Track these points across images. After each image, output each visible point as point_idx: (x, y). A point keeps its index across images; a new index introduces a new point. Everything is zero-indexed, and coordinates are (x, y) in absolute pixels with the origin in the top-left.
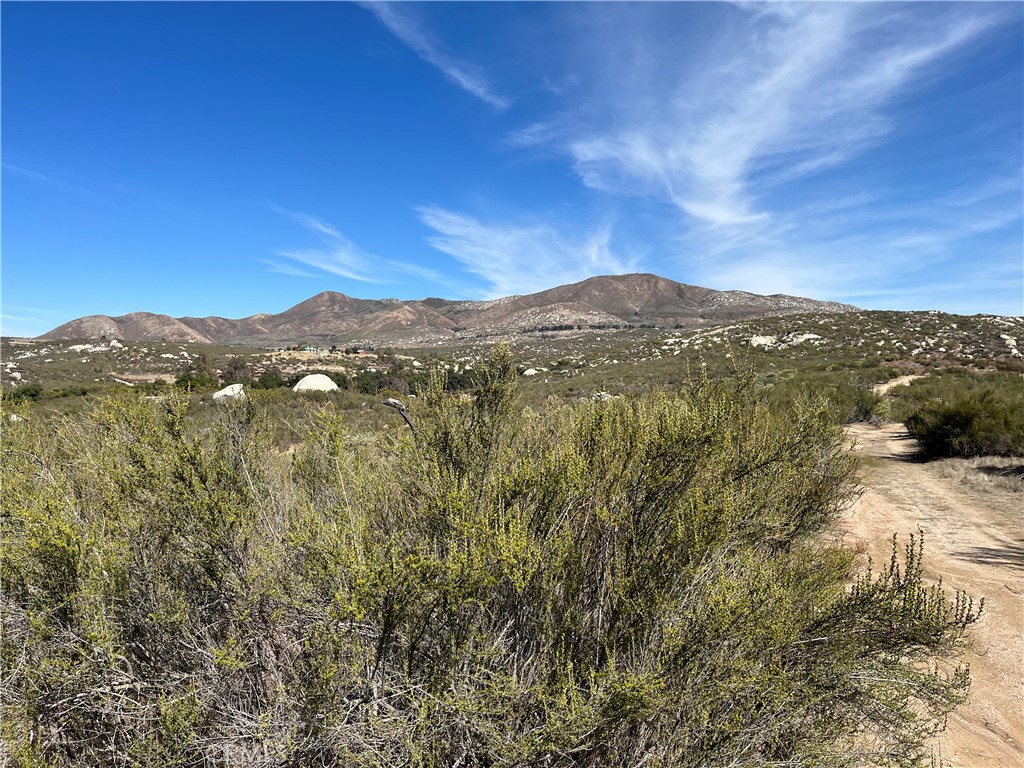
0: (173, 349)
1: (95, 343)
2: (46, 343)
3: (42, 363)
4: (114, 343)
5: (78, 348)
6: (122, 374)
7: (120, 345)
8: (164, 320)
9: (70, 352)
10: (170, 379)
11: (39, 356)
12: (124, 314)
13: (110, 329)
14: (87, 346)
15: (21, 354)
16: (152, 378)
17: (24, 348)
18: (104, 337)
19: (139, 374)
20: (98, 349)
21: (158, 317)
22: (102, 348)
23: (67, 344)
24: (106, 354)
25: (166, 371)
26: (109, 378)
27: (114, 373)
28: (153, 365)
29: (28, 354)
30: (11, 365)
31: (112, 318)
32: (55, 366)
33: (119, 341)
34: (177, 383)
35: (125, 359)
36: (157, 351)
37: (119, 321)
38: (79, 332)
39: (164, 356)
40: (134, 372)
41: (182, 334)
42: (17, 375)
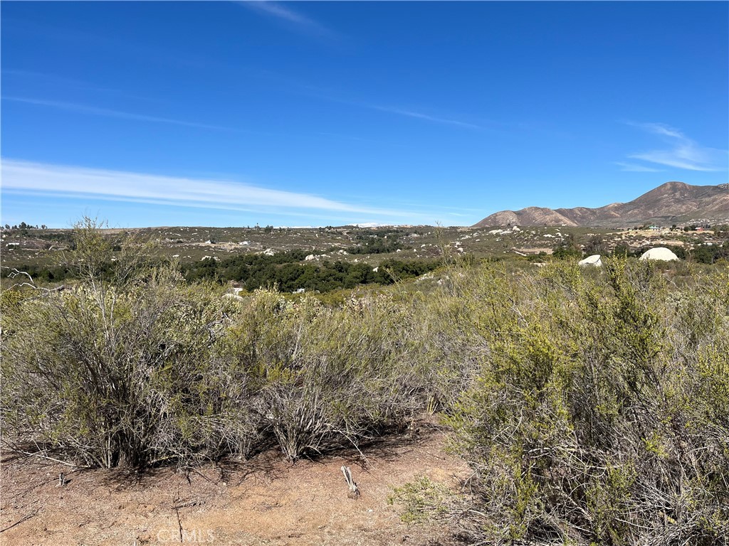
0: (552, 231)
1: (504, 228)
2: (477, 230)
3: (474, 242)
4: (515, 228)
5: (494, 232)
6: (520, 248)
7: (518, 229)
8: (546, 212)
9: (490, 235)
10: (550, 252)
11: (473, 238)
12: (521, 209)
13: (513, 219)
14: (500, 231)
15: (463, 236)
16: (537, 251)
17: (464, 233)
18: (509, 224)
19: (529, 248)
20: (505, 232)
21: (542, 209)
22: (508, 232)
23: (488, 229)
24: (510, 235)
25: (546, 246)
26: (511, 251)
27: (514, 248)
28: (538, 242)
29: (467, 237)
30: (458, 243)
31: (514, 212)
32: (481, 243)
33: (518, 227)
34: (554, 254)
35: (521, 238)
36: (541, 233)
37: (518, 214)
38: (495, 222)
39: (546, 236)
40: (527, 247)
41: (558, 221)
42: (461, 249)
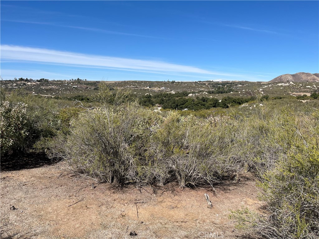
0: (310, 84)
1: (285, 83)
2: (271, 83)
3: (269, 89)
4: (291, 83)
5: (280, 84)
6: (293, 93)
7: (293, 83)
8: (308, 75)
9: (277, 86)
10: (309, 95)
11: (269, 87)
12: (295, 73)
13: (290, 78)
14: (283, 84)
15: (264, 86)
16: (302, 94)
17: (265, 85)
18: (288, 81)
19: (298, 93)
20: (286, 85)
21: (306, 74)
22: (287, 84)
23: (277, 83)
24: (288, 86)
25: (307, 92)
26: (288, 94)
27: (290, 92)
28: (303, 90)
29: (266, 87)
30: (261, 90)
31: (291, 75)
32: (273, 90)
33: (293, 82)
34: (311, 96)
35: (294, 88)
36: (305, 85)
37: (293, 76)
38: (281, 80)
39: (307, 87)
40: (297, 92)
41: (314, 79)
42: (263, 93)
